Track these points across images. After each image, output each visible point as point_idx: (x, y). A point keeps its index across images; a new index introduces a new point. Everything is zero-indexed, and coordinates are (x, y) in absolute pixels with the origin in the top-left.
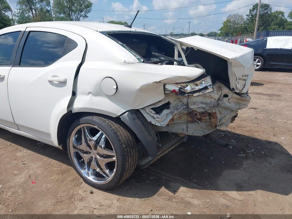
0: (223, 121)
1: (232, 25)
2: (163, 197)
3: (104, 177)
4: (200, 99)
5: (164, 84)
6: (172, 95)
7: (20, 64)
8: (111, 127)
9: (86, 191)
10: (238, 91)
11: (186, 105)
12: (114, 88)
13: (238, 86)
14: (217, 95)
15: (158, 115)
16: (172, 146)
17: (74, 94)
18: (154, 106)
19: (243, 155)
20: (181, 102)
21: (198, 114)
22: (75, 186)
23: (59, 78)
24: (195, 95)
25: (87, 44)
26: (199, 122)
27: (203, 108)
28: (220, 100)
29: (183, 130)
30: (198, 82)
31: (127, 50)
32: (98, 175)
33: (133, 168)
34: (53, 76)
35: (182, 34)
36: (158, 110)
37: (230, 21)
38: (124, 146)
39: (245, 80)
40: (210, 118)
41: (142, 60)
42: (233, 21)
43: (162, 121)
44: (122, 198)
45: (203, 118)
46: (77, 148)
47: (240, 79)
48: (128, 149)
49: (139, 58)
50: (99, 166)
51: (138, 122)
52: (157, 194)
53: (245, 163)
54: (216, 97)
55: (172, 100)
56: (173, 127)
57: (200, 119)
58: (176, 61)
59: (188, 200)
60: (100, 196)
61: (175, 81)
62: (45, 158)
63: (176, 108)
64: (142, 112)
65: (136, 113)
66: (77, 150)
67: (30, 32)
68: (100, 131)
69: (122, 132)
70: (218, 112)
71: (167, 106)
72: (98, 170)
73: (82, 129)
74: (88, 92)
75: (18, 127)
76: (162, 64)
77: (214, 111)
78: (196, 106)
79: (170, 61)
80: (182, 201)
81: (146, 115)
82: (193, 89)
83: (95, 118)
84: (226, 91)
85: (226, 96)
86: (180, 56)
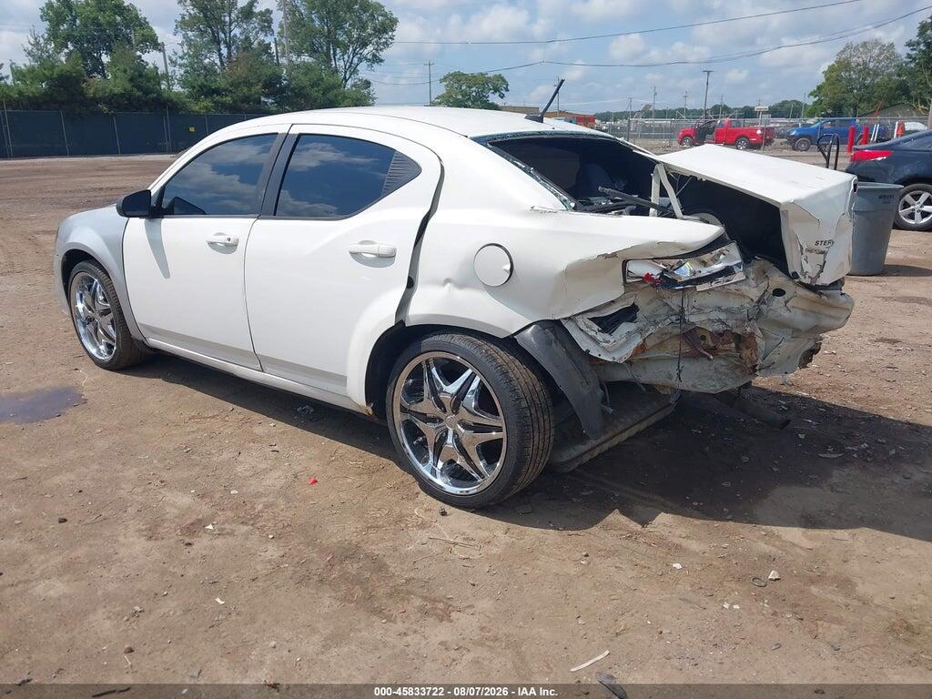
0: (774, 357)
1: (854, 77)
2: (615, 533)
3: (473, 479)
4: (714, 300)
5: (623, 260)
6: (643, 288)
7: (275, 211)
8: (495, 360)
9: (430, 510)
10: (807, 281)
11: (678, 315)
12: (506, 270)
13: (807, 267)
14: (755, 290)
15: (607, 336)
16: (641, 421)
17: (411, 284)
18: (596, 313)
19: (835, 456)
20: (666, 308)
21: (708, 337)
22: (403, 498)
23: (376, 246)
24: (700, 288)
25: (442, 168)
26: (711, 357)
27: (720, 320)
28: (764, 303)
29: (670, 377)
30: (706, 257)
31: (538, 181)
32: (458, 475)
33: (543, 458)
34: (363, 243)
35: (681, 110)
36: (608, 324)
37: (849, 63)
38: (524, 404)
39: (823, 253)
40: (738, 348)
41: (573, 205)
42: (859, 65)
43: (615, 350)
44: (516, 528)
45: (721, 347)
46: (410, 412)
47: (810, 251)
48: (533, 411)
49: (565, 201)
50: (463, 452)
51: (559, 350)
52: (600, 525)
53: (835, 473)
54: (755, 293)
55: (642, 300)
56: (644, 368)
57: (713, 350)
58: (654, 206)
59: (676, 541)
60: (463, 521)
61: (650, 253)
62: (324, 441)
63: (652, 320)
64: (569, 326)
65: (554, 329)
66: (408, 417)
67: (300, 135)
68: (468, 368)
69: (520, 372)
70: (758, 332)
71: (629, 314)
72: (460, 461)
73: (425, 366)
74: (444, 278)
75: (262, 362)
76: (621, 213)
77: (748, 329)
78: (703, 317)
79: (638, 206)
80: (661, 542)
81: (576, 335)
82: (695, 274)
83: (457, 340)
84: (778, 279)
85: (779, 292)
86: (663, 193)
